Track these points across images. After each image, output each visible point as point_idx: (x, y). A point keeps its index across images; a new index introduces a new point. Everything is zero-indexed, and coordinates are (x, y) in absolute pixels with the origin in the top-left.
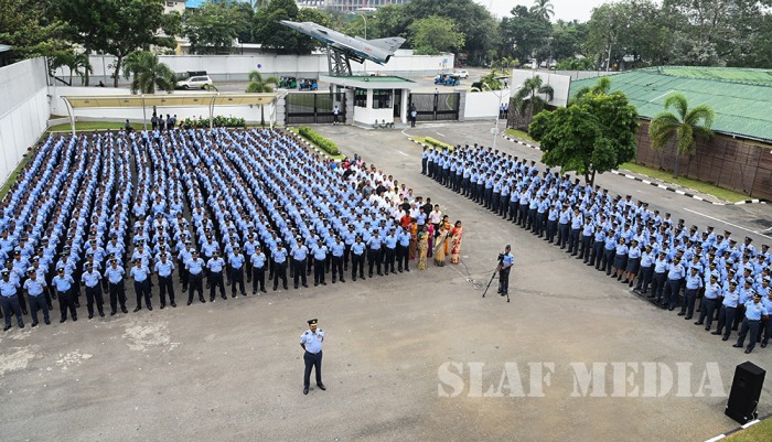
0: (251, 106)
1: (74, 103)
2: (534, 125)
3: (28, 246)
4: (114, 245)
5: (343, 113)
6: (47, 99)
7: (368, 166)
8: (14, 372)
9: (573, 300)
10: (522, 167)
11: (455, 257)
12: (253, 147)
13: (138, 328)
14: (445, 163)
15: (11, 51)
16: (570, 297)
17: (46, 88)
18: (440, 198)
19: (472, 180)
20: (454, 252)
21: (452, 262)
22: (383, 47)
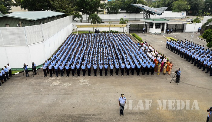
0: (120, 27)
1: (78, 26)
2: (204, 34)
3: (62, 58)
4: (79, 60)
5: (146, 30)
6: (72, 26)
7: (148, 45)
8: (56, 85)
9: (206, 90)
10: (199, 47)
11: (169, 72)
12: (118, 38)
13: (82, 80)
14: (173, 45)
15: (65, 14)
16: (205, 89)
17: (72, 23)
18: (170, 55)
19: (181, 50)
20: (169, 71)
21: (168, 74)
22: (160, 10)
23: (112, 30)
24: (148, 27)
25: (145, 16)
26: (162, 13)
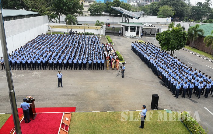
0: (96, 30)
5: (122, 33)
15: (38, 14)
17: (47, 23)
22: (138, 14)
23: (87, 32)
24: (124, 30)
25: (124, 20)
26: (139, 17)
